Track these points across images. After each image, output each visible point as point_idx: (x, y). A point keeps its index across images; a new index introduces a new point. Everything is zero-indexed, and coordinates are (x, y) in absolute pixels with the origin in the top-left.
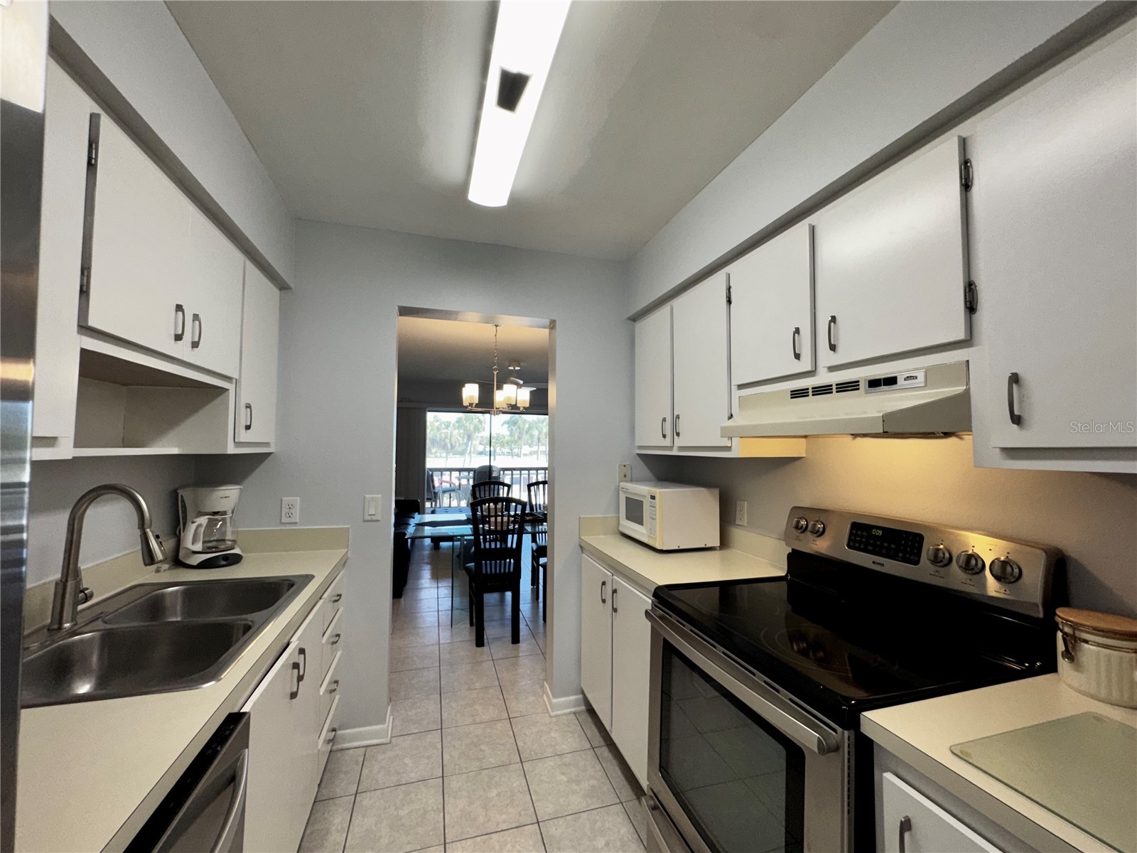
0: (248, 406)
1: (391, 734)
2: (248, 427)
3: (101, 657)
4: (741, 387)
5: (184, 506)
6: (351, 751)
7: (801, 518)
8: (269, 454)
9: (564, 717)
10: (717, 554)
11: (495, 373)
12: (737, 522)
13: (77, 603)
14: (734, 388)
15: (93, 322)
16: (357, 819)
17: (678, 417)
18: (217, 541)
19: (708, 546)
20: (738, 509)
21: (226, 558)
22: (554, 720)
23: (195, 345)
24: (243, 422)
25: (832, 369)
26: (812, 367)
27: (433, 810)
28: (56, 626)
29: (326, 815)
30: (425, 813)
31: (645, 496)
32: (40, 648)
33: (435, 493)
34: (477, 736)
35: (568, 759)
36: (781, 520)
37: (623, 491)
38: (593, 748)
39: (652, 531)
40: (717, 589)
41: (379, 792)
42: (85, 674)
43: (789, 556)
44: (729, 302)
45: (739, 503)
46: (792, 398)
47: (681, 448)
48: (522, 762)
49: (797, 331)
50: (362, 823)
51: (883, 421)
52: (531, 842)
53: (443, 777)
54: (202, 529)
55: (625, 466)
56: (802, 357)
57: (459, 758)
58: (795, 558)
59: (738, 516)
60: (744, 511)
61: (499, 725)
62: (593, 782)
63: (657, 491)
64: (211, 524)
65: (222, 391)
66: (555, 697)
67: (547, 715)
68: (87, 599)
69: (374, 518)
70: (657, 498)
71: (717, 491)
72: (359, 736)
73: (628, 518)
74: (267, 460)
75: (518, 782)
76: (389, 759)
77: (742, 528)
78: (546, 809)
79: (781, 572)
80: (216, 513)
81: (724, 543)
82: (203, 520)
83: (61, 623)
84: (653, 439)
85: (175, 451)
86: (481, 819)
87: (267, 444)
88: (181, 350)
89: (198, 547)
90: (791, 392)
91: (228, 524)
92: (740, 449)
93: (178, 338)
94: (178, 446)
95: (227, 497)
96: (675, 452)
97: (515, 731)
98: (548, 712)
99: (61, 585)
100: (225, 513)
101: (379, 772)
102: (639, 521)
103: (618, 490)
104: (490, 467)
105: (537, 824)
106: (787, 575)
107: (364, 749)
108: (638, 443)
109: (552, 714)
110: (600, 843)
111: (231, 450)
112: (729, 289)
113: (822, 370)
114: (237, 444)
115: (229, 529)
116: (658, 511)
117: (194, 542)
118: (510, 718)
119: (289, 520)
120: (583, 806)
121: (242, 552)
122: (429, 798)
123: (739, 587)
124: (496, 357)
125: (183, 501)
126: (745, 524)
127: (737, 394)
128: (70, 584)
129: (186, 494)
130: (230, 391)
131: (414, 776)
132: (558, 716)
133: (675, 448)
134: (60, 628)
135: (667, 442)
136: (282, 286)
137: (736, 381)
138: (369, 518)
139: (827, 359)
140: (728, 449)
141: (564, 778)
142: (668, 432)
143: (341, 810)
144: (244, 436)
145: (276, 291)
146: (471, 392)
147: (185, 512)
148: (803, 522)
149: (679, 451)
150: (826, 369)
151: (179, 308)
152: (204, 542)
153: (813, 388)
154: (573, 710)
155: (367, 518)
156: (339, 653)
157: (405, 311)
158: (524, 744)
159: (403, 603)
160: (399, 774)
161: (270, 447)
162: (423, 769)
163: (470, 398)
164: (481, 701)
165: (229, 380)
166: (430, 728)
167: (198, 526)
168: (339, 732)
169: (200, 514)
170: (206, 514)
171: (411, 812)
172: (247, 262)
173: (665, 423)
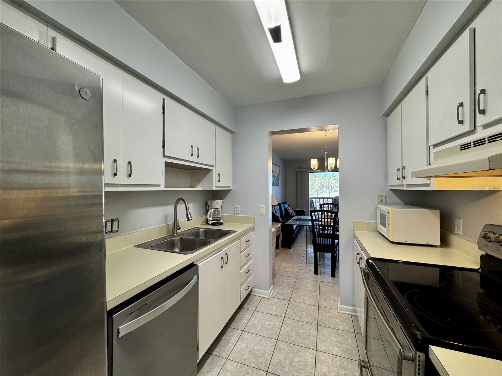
0: (219, 174)
1: (271, 296)
2: (219, 181)
3: (180, 244)
4: (435, 146)
5: (208, 206)
6: (257, 297)
7: (489, 232)
8: (230, 190)
9: (345, 315)
10: (438, 250)
11: (326, 153)
12: (456, 232)
13: (177, 229)
14: (431, 147)
15: (166, 155)
16: (252, 319)
17: (404, 167)
18: (216, 217)
19: (430, 244)
20: (457, 223)
21: (218, 223)
22: (340, 314)
23: (198, 157)
24: (218, 180)
25: (486, 126)
26: (470, 128)
27: (277, 327)
28: (173, 234)
29: (244, 314)
30: (274, 326)
31: (385, 212)
32: (169, 239)
34: (303, 308)
35: (340, 332)
36: (478, 231)
37: (379, 209)
38: (355, 333)
39: (388, 231)
40: (438, 269)
41: (261, 313)
42: (178, 247)
43: (482, 257)
44: (427, 94)
45: (457, 220)
46: (461, 150)
47: (408, 186)
48: (318, 325)
49: (461, 105)
50: (254, 321)
53: (284, 317)
54: (212, 213)
55: (381, 196)
56: (465, 122)
57: (293, 313)
58: (485, 259)
59: (456, 228)
60: (460, 226)
61: (313, 307)
62: (349, 347)
63: (390, 209)
64: (214, 212)
65: (211, 170)
66: (341, 304)
67: (337, 311)
68: (180, 229)
69: (263, 214)
70: (390, 213)
71: (438, 212)
72: (259, 293)
73: (381, 224)
74: (230, 192)
75: (313, 332)
76: (268, 304)
77: (459, 236)
78: (321, 347)
79: (477, 267)
80: (216, 209)
81: (445, 242)
82: (212, 210)
83: (174, 234)
84: (393, 181)
85: (201, 189)
86: (293, 338)
87: (229, 187)
88: (194, 159)
89: (211, 219)
90: (461, 146)
91: (220, 212)
93: (192, 155)
94: (202, 187)
95: (218, 203)
96: (405, 188)
97: (319, 312)
98: (338, 310)
99: (174, 224)
100: (219, 209)
101: (263, 307)
102: (384, 225)
103: (376, 208)
105: (315, 351)
106: (479, 269)
107: (261, 298)
108: (389, 184)
110: (342, 372)
111: (214, 188)
112: (427, 88)
113: (479, 129)
114: (216, 187)
115: (221, 214)
116: (390, 220)
117: (210, 217)
118: (319, 306)
119: (237, 213)
120: (339, 354)
121: (224, 222)
122: (278, 323)
124: (326, 145)
125: (208, 204)
126: (461, 234)
127: (433, 151)
128: (176, 224)
129: (208, 202)
130: (213, 170)
131: (274, 313)
132: (343, 313)
133: (405, 186)
134: (174, 235)
135: (399, 183)
136: (232, 133)
137: (432, 142)
138: (261, 214)
139: (481, 120)
140: (428, 185)
141: (335, 339)
142: (401, 177)
143: (249, 314)
144: (218, 184)
145: (229, 135)
146: (314, 163)
147: (209, 208)
148: (490, 235)
149: (407, 187)
150: (481, 128)
151: (192, 146)
152: (212, 218)
153: (473, 142)
154: (351, 313)
156: (252, 261)
157: (273, 133)
158: (322, 318)
159: (291, 251)
160: (270, 310)
161: (230, 188)
162: (279, 312)
163: (314, 165)
164: (309, 296)
165: (212, 166)
166: (285, 299)
167: (211, 212)
168: (253, 289)
169: (212, 209)
170: (213, 209)
171: (269, 324)
172: (216, 127)
173: (398, 171)
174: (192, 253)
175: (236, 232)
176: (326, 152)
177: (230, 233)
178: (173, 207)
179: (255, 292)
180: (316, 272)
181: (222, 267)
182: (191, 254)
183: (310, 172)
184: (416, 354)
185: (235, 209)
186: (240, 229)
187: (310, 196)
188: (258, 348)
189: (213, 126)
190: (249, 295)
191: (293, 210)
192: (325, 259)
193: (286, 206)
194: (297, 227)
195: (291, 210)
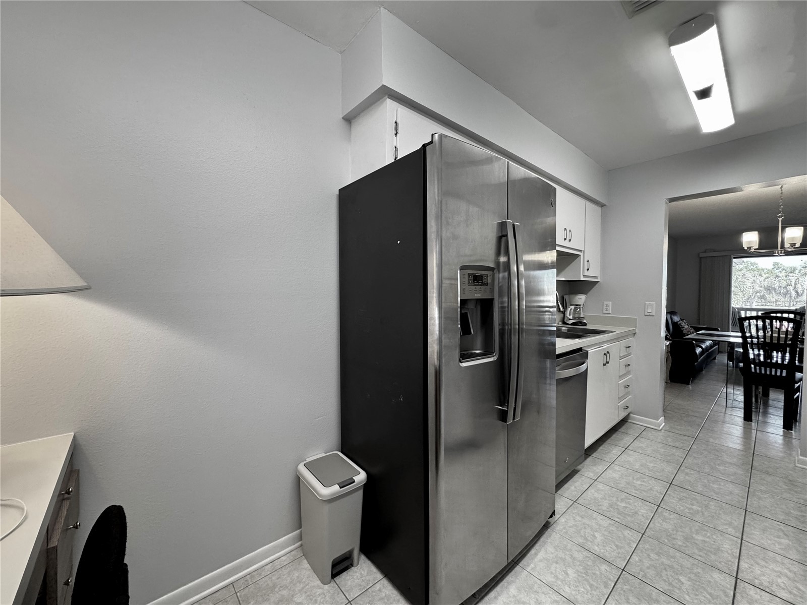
0: (588, 261)
1: (662, 429)
2: (588, 270)
5: (566, 302)
6: (638, 425)
8: (597, 282)
18: (578, 316)
21: (581, 323)
22: (798, 469)
23: (570, 240)
24: (586, 267)
34: (722, 449)
41: (650, 440)
48: (752, 468)
53: (689, 451)
54: (572, 311)
57: (704, 450)
61: (742, 452)
64: (575, 309)
65: (578, 256)
66: (801, 455)
69: (651, 314)
72: (641, 421)
74: (597, 284)
75: (742, 473)
76: (658, 434)
78: (759, 487)
80: (577, 305)
82: (573, 307)
85: (564, 279)
86: (708, 470)
87: (596, 277)
88: (566, 243)
89: (571, 317)
91: (582, 310)
93: (565, 239)
95: (581, 299)
98: (795, 464)
100: (580, 305)
101: (652, 436)
105: (747, 487)
107: (646, 427)
109: (797, 465)
111: (582, 278)
114: (584, 276)
115: (582, 312)
117: (569, 316)
119: (607, 312)
121: (588, 322)
122: (678, 452)
125: (565, 300)
129: (566, 297)
130: (581, 255)
136: (602, 205)
138: (648, 314)
144: (587, 273)
145: (599, 209)
146: (750, 239)
147: (567, 304)
151: (565, 229)
152: (573, 316)
155: (646, 314)
156: (631, 376)
157: (672, 200)
158: (760, 465)
159: (690, 387)
160: (662, 440)
161: (597, 279)
162: (678, 445)
163: (749, 242)
165: (580, 251)
166: (689, 435)
167: (571, 309)
168: (632, 415)
169: (572, 305)
170: (574, 305)
172: (586, 202)
175: (613, 331)
176: (780, 217)
177: (604, 332)
179: (634, 419)
180: (747, 419)
181: (604, 365)
183: (735, 258)
185: (604, 308)
186: (618, 329)
187: (733, 304)
189: (582, 201)
190: (623, 422)
193: (676, 319)
195: (686, 327)
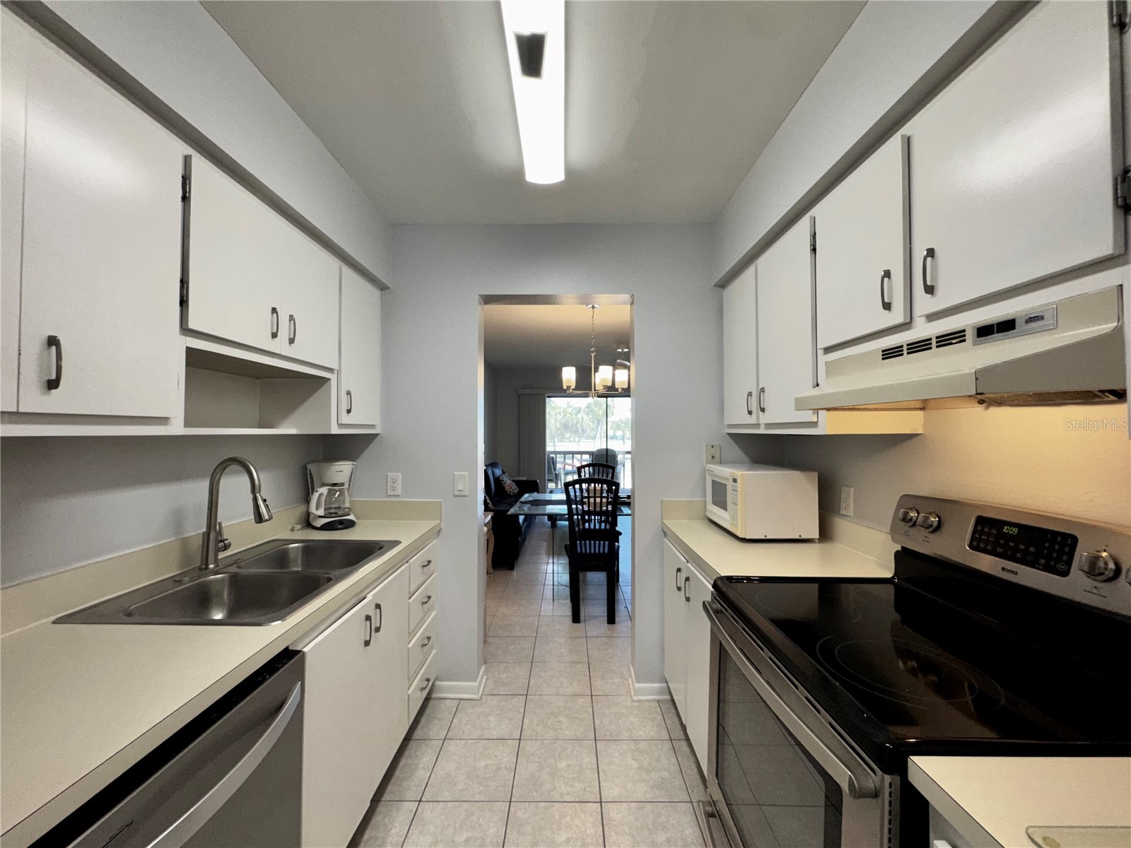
0: (349, 393)
1: (483, 692)
2: (349, 411)
3: (230, 593)
4: (828, 350)
5: (312, 478)
6: (448, 701)
7: (910, 509)
8: (376, 435)
9: (647, 703)
10: (816, 546)
11: (593, 355)
12: (842, 512)
13: (218, 550)
14: (820, 352)
15: (192, 325)
16: (441, 762)
17: (763, 390)
18: (335, 508)
19: (804, 537)
20: (843, 496)
21: (341, 522)
22: (636, 704)
23: (292, 341)
24: (344, 407)
25: (931, 317)
26: (905, 319)
27: (506, 768)
28: (204, 567)
29: (418, 753)
30: (499, 768)
31: (727, 479)
32: (189, 582)
33: (556, 474)
34: (558, 707)
35: (643, 746)
36: (888, 509)
37: (710, 474)
38: (671, 740)
39: (734, 517)
40: (816, 586)
41: (463, 742)
42: (220, 605)
43: (897, 554)
44: (814, 250)
45: (843, 488)
46: (883, 359)
47: (768, 426)
48: (596, 740)
49: (887, 274)
50: (447, 766)
51: (977, 379)
52: (591, 820)
53: (520, 739)
54: (323, 498)
55: (713, 447)
56: (894, 307)
57: (538, 725)
58: (904, 557)
59: (843, 505)
60: (849, 499)
61: (581, 700)
62: (666, 774)
63: (739, 473)
64: (331, 493)
65: (325, 381)
66: (638, 681)
67: (630, 699)
68: (226, 547)
69: (462, 493)
70: (738, 481)
71: (816, 474)
72: (451, 689)
73: (715, 503)
74: (375, 441)
75: (589, 760)
76: (477, 714)
77: (849, 519)
78: (611, 791)
79: (888, 574)
80: (335, 485)
81: (825, 533)
82: (324, 490)
83: (207, 564)
84: (739, 417)
85: (294, 431)
86: (548, 786)
87: (372, 426)
88: (280, 346)
89: (321, 512)
90: (883, 351)
91: (346, 494)
92: (829, 425)
93: (274, 335)
94: (297, 427)
95: (341, 471)
96: (762, 431)
97: (595, 708)
98: (631, 696)
99: (207, 535)
100: (343, 484)
101: (465, 725)
102: (722, 504)
103: (704, 472)
104: (607, 449)
105: (599, 804)
106: (893, 577)
107: (458, 701)
108: (727, 421)
109: (635, 698)
110: (661, 837)
111: (335, 430)
112: (814, 236)
113: (919, 321)
114: (341, 426)
115: (347, 500)
116: (739, 496)
117: (317, 509)
118: (592, 696)
119: (393, 493)
120: (649, 796)
121: (357, 519)
122: (505, 755)
123: (844, 586)
124: (593, 339)
125: (311, 474)
126: (852, 515)
127: (823, 358)
128: (212, 535)
129: (312, 468)
130: (332, 380)
131: (495, 734)
132: (641, 701)
133: (762, 427)
134: (207, 568)
135: (752, 420)
136: (383, 287)
137: (823, 343)
138: (458, 493)
139: (924, 304)
140: (814, 424)
141: (635, 764)
142: (754, 408)
143: (430, 751)
144: (346, 419)
145: (376, 293)
146: (569, 375)
147: (312, 483)
148: (913, 514)
149: (766, 429)
150: (923, 319)
151: (274, 310)
152: (325, 509)
153: (908, 345)
154: (657, 697)
155: (457, 493)
156: (434, 613)
157: (488, 299)
158: (602, 723)
159: (515, 575)
160: (483, 729)
161: (375, 428)
162: (504, 729)
163: (569, 380)
164: (568, 675)
165: (330, 370)
166: (517, 692)
167: (321, 495)
168: (438, 683)
169: (324, 485)
170: (327, 485)
171: (487, 765)
172: (343, 267)
173: (749, 397)
174: (282, 618)
175: (397, 543)
176: (592, 353)
177: (381, 548)
178: (205, 484)
179: (443, 690)
180: (576, 618)
181: (367, 643)
182: (280, 622)
183: (548, 397)
184: (883, 779)
185: (389, 485)
186: (406, 535)
187: (549, 448)
188: (463, 838)
189: (333, 263)
190: (427, 699)
191: (513, 481)
192: (590, 587)
193: (498, 472)
194: (525, 520)
195: (508, 482)
